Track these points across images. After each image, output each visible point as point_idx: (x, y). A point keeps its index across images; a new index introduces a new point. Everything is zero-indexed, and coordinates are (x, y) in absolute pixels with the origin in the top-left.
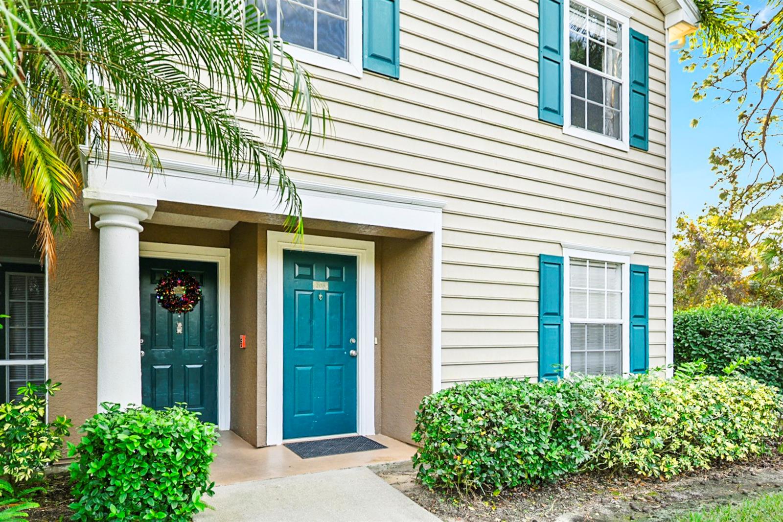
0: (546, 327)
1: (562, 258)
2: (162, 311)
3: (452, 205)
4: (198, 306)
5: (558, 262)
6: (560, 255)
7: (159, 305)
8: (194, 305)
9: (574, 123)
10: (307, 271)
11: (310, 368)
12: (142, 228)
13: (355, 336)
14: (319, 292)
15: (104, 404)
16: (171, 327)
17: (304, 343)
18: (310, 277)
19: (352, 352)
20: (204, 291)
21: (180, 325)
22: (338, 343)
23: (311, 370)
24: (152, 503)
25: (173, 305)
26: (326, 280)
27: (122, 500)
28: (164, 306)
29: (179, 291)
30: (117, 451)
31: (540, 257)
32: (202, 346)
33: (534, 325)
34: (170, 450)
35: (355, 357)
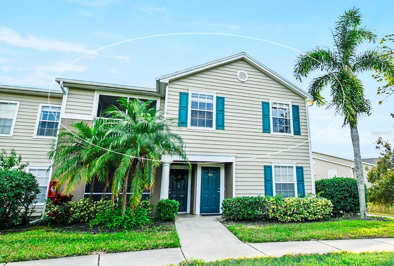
0: (267, 184)
1: (271, 166)
2: (175, 182)
3: (238, 155)
4: (183, 181)
5: (270, 167)
6: (271, 165)
7: (174, 181)
8: (182, 180)
9: (274, 131)
10: (207, 171)
11: (207, 195)
12: (170, 165)
13: (219, 187)
14: (210, 176)
15: (161, 199)
16: (177, 186)
17: (206, 189)
18: (208, 173)
19: (219, 192)
20: (185, 176)
21: (179, 185)
22: (215, 189)
23: (208, 196)
24: (167, 214)
25: (177, 180)
26: (212, 173)
27: (163, 213)
28: (175, 181)
29: (180, 177)
30: (163, 205)
31: (264, 166)
32: (184, 191)
33: (263, 184)
34: (171, 205)
35: (219, 193)
